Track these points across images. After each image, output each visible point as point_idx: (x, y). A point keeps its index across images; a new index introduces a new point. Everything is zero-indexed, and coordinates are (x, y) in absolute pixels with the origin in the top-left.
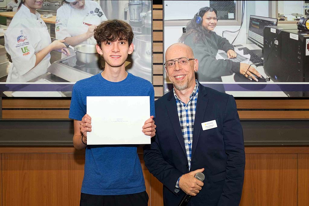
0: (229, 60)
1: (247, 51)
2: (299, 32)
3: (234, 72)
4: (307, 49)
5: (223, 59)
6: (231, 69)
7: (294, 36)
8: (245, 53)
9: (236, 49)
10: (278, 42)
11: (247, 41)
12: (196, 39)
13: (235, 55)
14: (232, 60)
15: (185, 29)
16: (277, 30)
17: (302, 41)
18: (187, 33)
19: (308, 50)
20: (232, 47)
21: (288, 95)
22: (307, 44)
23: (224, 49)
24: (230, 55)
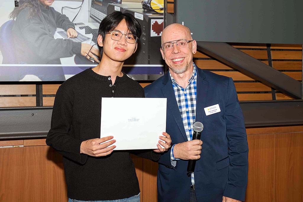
0: (69, 40)
1: (88, 30)
2: (144, 12)
3: (74, 53)
5: (63, 39)
6: (71, 50)
7: (139, 16)
8: (87, 33)
9: (77, 27)
11: (89, 19)
12: (31, 14)
13: (76, 35)
15: (18, 3)
16: (121, 8)
17: (147, 21)
18: (21, 7)
19: (153, 31)
22: (152, 25)
23: (63, 27)
24: (70, 34)
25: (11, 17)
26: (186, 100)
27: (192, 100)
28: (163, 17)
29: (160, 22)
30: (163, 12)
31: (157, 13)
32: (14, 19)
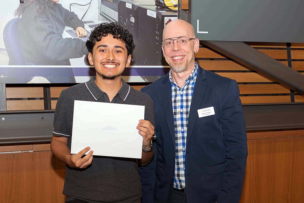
0: (78, 39)
2: (157, 9)
3: (84, 53)
5: (72, 38)
6: (81, 50)
7: (152, 14)
9: (86, 26)
10: (134, 19)
11: (99, 16)
12: (38, 12)
13: (85, 34)
14: (82, 39)
16: (133, 5)
17: (161, 19)
18: (26, 4)
20: (82, 23)
21: (146, 80)
23: (72, 25)
24: (79, 33)
25: (16, 15)
26: (182, 101)
27: (187, 101)
28: (177, 14)
30: (177, 9)
31: (171, 10)
32: (19, 17)
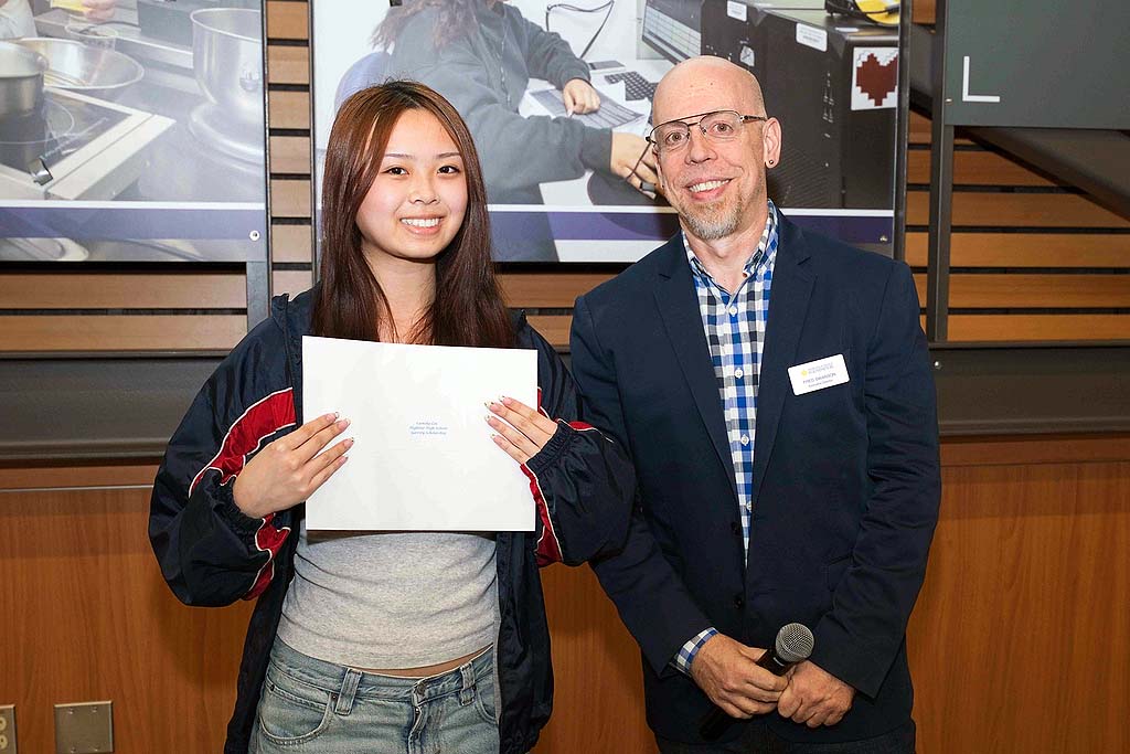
0: (569, 121)
1: (637, 87)
2: (830, 20)
3: (587, 166)
4: (857, 85)
5: (548, 117)
6: (577, 155)
7: (813, 37)
8: (632, 95)
9: (597, 77)
10: (752, 56)
11: (638, 45)
12: (444, 32)
13: (594, 103)
16: (751, 10)
17: (841, 55)
18: (409, 7)
19: (859, 88)
20: (583, 69)
22: (858, 68)
23: (551, 75)
24: (574, 99)
25: (375, 42)
28: (897, 38)
29: (885, 56)
30: (895, 20)
31: (876, 26)
32: (386, 49)
